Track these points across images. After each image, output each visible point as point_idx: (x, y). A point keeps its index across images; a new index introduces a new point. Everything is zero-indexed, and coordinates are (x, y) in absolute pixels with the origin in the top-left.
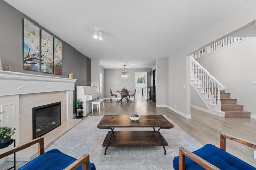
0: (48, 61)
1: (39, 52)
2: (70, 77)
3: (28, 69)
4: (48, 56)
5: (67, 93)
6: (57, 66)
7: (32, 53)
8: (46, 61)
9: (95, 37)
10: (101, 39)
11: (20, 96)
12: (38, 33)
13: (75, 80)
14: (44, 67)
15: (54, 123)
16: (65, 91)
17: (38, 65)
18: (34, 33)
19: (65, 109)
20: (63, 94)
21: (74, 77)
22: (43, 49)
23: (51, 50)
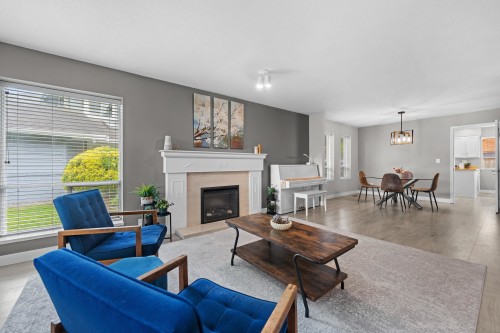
0: (222, 133)
1: (209, 125)
2: (256, 151)
3: (198, 146)
4: (221, 127)
5: (250, 174)
6: (235, 138)
7: (202, 127)
8: (218, 133)
9: (259, 87)
10: (268, 86)
11: (188, 174)
12: (208, 103)
13: (264, 156)
14: (216, 142)
15: (230, 212)
16: (247, 172)
17: (208, 140)
18: (204, 105)
19: (247, 197)
20: (243, 175)
21: (262, 151)
22: (215, 120)
23: (226, 119)
